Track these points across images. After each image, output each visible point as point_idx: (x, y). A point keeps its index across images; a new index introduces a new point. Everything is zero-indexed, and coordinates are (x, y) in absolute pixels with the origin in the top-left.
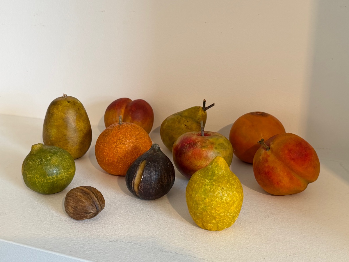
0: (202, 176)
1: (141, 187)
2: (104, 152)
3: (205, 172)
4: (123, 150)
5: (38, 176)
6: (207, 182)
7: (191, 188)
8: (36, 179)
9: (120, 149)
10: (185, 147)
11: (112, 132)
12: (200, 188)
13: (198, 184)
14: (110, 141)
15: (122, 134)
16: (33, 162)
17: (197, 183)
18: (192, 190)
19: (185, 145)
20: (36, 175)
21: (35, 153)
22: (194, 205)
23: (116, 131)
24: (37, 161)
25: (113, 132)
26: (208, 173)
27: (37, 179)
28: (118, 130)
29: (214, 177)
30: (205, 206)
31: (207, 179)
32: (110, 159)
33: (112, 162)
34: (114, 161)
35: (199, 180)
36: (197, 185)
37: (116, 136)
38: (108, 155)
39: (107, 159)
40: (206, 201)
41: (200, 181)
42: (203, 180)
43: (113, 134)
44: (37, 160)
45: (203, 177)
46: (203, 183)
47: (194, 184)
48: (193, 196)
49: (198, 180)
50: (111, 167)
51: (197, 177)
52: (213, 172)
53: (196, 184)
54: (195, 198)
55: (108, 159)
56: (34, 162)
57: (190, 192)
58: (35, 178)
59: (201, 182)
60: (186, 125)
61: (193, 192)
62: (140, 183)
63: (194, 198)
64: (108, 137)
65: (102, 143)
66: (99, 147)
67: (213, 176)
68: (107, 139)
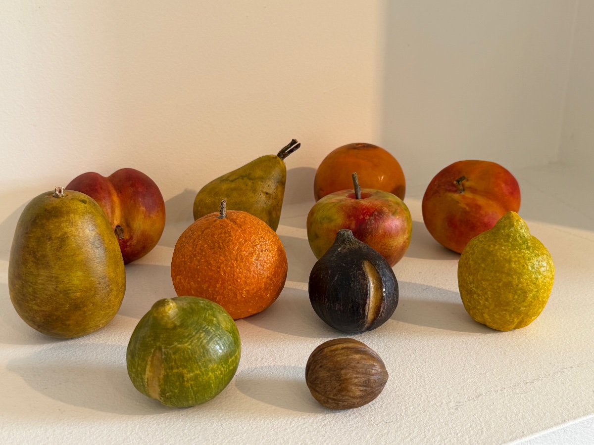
0: (509, 248)
1: (384, 308)
2: (238, 278)
3: (508, 241)
4: (270, 262)
5: (216, 365)
6: (528, 254)
7: (502, 273)
8: (210, 373)
9: (265, 262)
10: (369, 223)
11: (230, 236)
12: (523, 266)
13: (515, 262)
14: (241, 255)
15: (254, 233)
16: (192, 342)
17: (514, 260)
18: (508, 274)
19: (364, 219)
20: (210, 366)
21: (178, 323)
22: (516, 297)
23: (237, 230)
24: (200, 335)
25: (236, 235)
26: (515, 240)
27: (212, 373)
28: (240, 229)
29: (528, 243)
30: (538, 291)
31: (524, 249)
32: (252, 288)
33: (255, 293)
34: (260, 288)
35: (513, 255)
36: (515, 264)
37: (246, 241)
38: (248, 282)
39: (246, 290)
40: (539, 282)
41: (516, 256)
42: (519, 254)
43: (238, 239)
44: (196, 333)
45: (515, 249)
46: (523, 257)
47: (507, 265)
48: (515, 282)
49: (510, 256)
50: (251, 304)
51: (505, 252)
52: (521, 237)
53: (513, 263)
54: (520, 286)
55: (248, 288)
56: (194, 340)
57: (504, 280)
58: (208, 374)
59: (520, 257)
60: (267, 194)
61: (512, 277)
62: (381, 303)
63: (517, 285)
64: (231, 246)
65: (223, 263)
66: (219, 272)
67: (526, 243)
68: (231, 253)
